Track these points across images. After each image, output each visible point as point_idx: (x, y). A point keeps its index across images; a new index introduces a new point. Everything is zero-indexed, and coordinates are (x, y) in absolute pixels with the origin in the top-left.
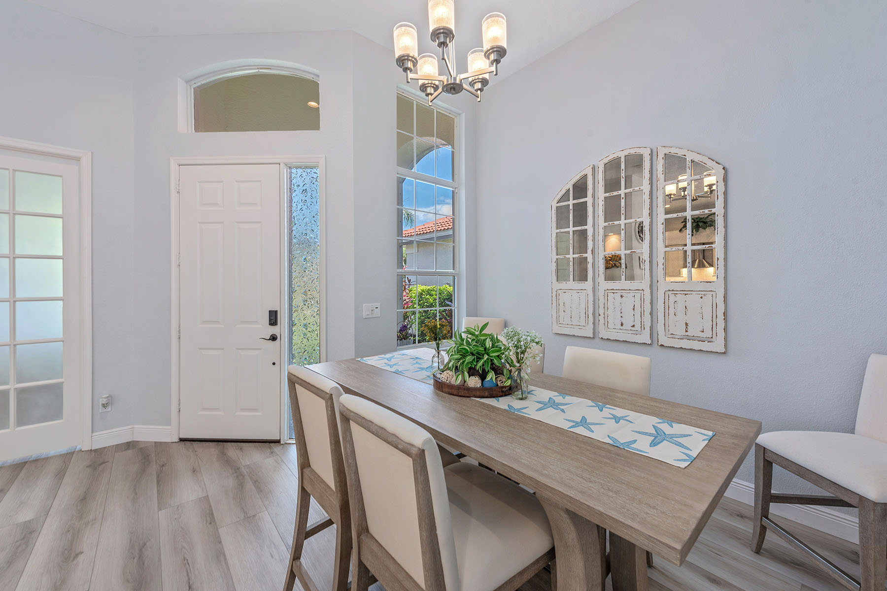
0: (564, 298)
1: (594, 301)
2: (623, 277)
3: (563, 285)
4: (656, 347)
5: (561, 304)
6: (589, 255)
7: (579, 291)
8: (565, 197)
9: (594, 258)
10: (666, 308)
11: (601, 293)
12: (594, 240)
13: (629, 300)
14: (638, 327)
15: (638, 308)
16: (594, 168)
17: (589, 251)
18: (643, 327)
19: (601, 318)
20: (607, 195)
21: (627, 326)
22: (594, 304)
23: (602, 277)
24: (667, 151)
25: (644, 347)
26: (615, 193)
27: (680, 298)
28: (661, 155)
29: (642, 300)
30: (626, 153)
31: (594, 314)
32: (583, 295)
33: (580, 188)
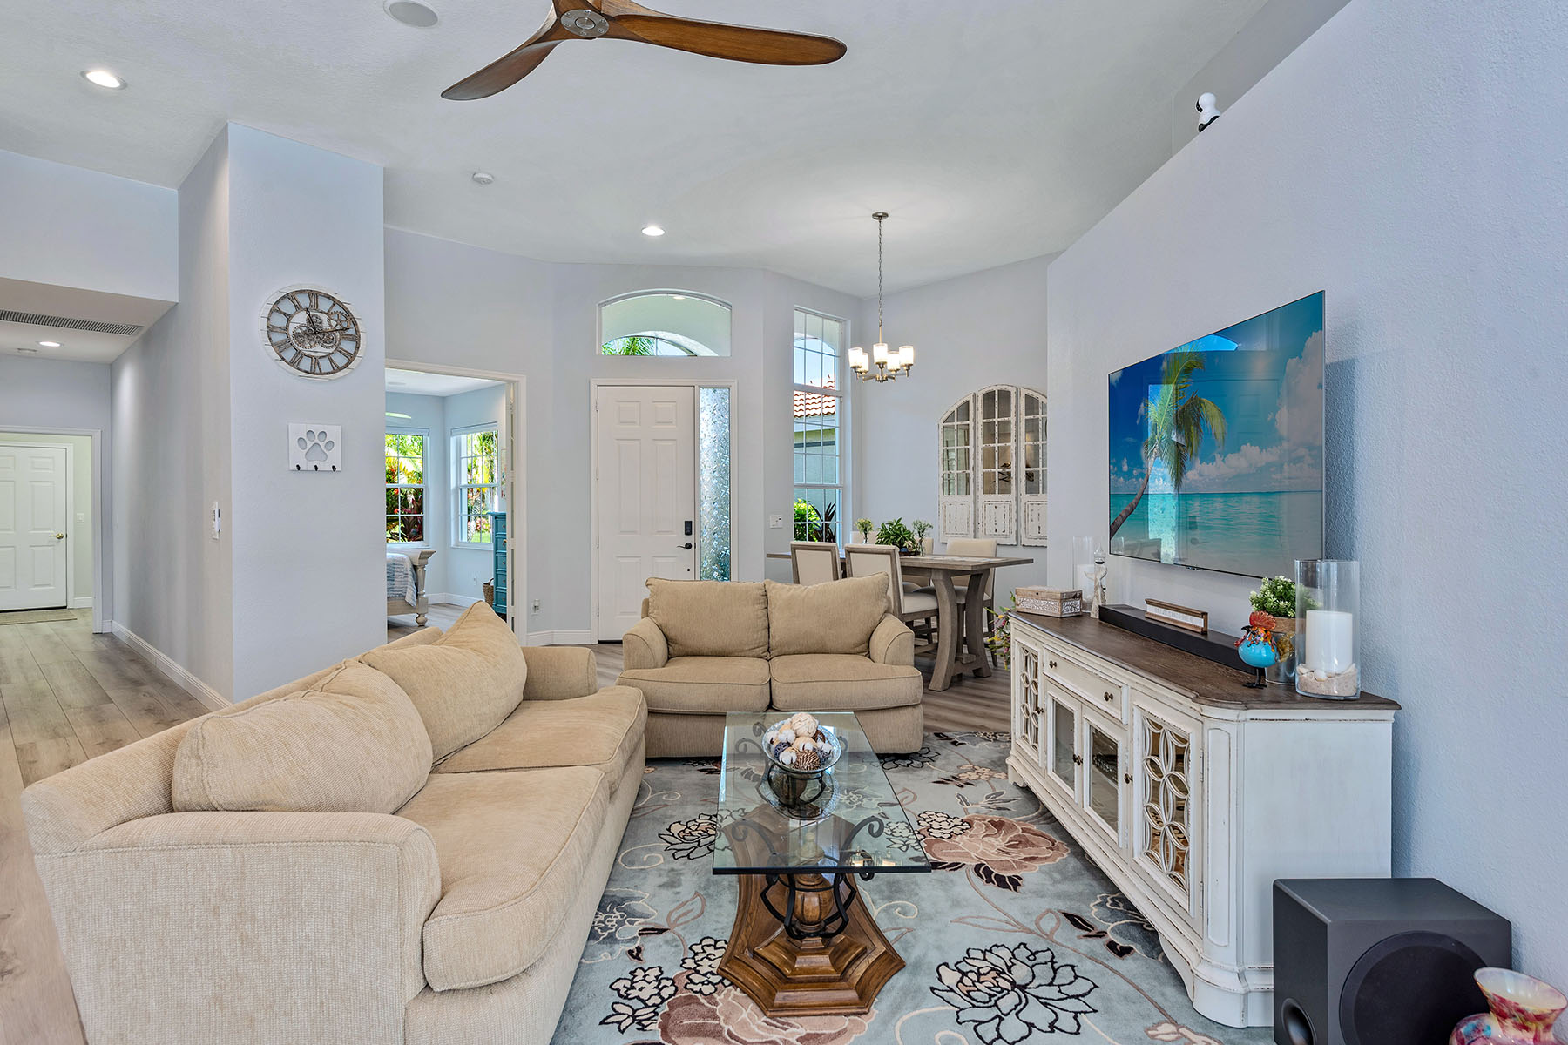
0: (949, 509)
1: (975, 511)
2: (997, 491)
3: (949, 499)
4: (1020, 547)
5: (947, 516)
6: (970, 472)
7: (962, 503)
8: (950, 418)
9: (974, 474)
10: (1027, 516)
11: (980, 505)
12: (974, 458)
13: (1002, 510)
14: (1007, 532)
15: (1007, 516)
16: (974, 395)
17: (971, 468)
18: (1011, 532)
19: (980, 526)
20: (985, 421)
21: (1000, 531)
22: (975, 514)
23: (981, 490)
24: (1027, 392)
25: (1010, 548)
26: (991, 420)
27: (1035, 507)
28: (1023, 395)
29: (1010, 509)
30: (999, 388)
31: (974, 523)
32: (965, 506)
33: (964, 410)
